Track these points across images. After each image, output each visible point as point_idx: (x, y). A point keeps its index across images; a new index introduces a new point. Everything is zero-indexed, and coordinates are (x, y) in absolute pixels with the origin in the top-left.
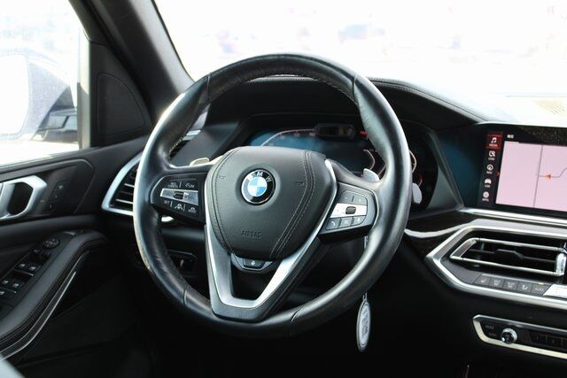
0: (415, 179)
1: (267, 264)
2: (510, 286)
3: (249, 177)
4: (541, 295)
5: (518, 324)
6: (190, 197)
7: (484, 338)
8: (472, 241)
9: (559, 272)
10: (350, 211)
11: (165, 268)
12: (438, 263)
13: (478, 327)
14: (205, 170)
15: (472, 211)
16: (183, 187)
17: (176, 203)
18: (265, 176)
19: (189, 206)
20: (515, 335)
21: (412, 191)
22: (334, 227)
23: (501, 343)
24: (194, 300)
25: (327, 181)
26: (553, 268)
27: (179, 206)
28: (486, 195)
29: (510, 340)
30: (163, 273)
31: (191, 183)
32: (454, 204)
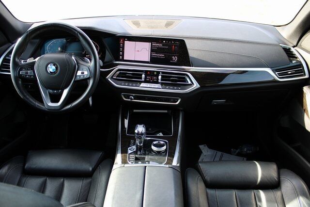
0: (100, 58)
1: (60, 91)
2: (130, 84)
3: (49, 66)
4: (139, 87)
5: (134, 95)
6: (31, 73)
7: (125, 99)
8: (118, 73)
9: (143, 80)
10: (83, 73)
11: (28, 97)
12: (109, 80)
13: (123, 96)
14: (34, 63)
15: (117, 62)
16: (28, 70)
17: (26, 75)
18: (54, 65)
19: (31, 76)
20: (133, 98)
21: (100, 63)
22: (78, 78)
23: (129, 100)
24: (39, 105)
25: (74, 64)
26: (141, 78)
27: (28, 76)
28: (121, 57)
29: (132, 99)
30: (27, 99)
31: (30, 68)
32: (112, 61)
